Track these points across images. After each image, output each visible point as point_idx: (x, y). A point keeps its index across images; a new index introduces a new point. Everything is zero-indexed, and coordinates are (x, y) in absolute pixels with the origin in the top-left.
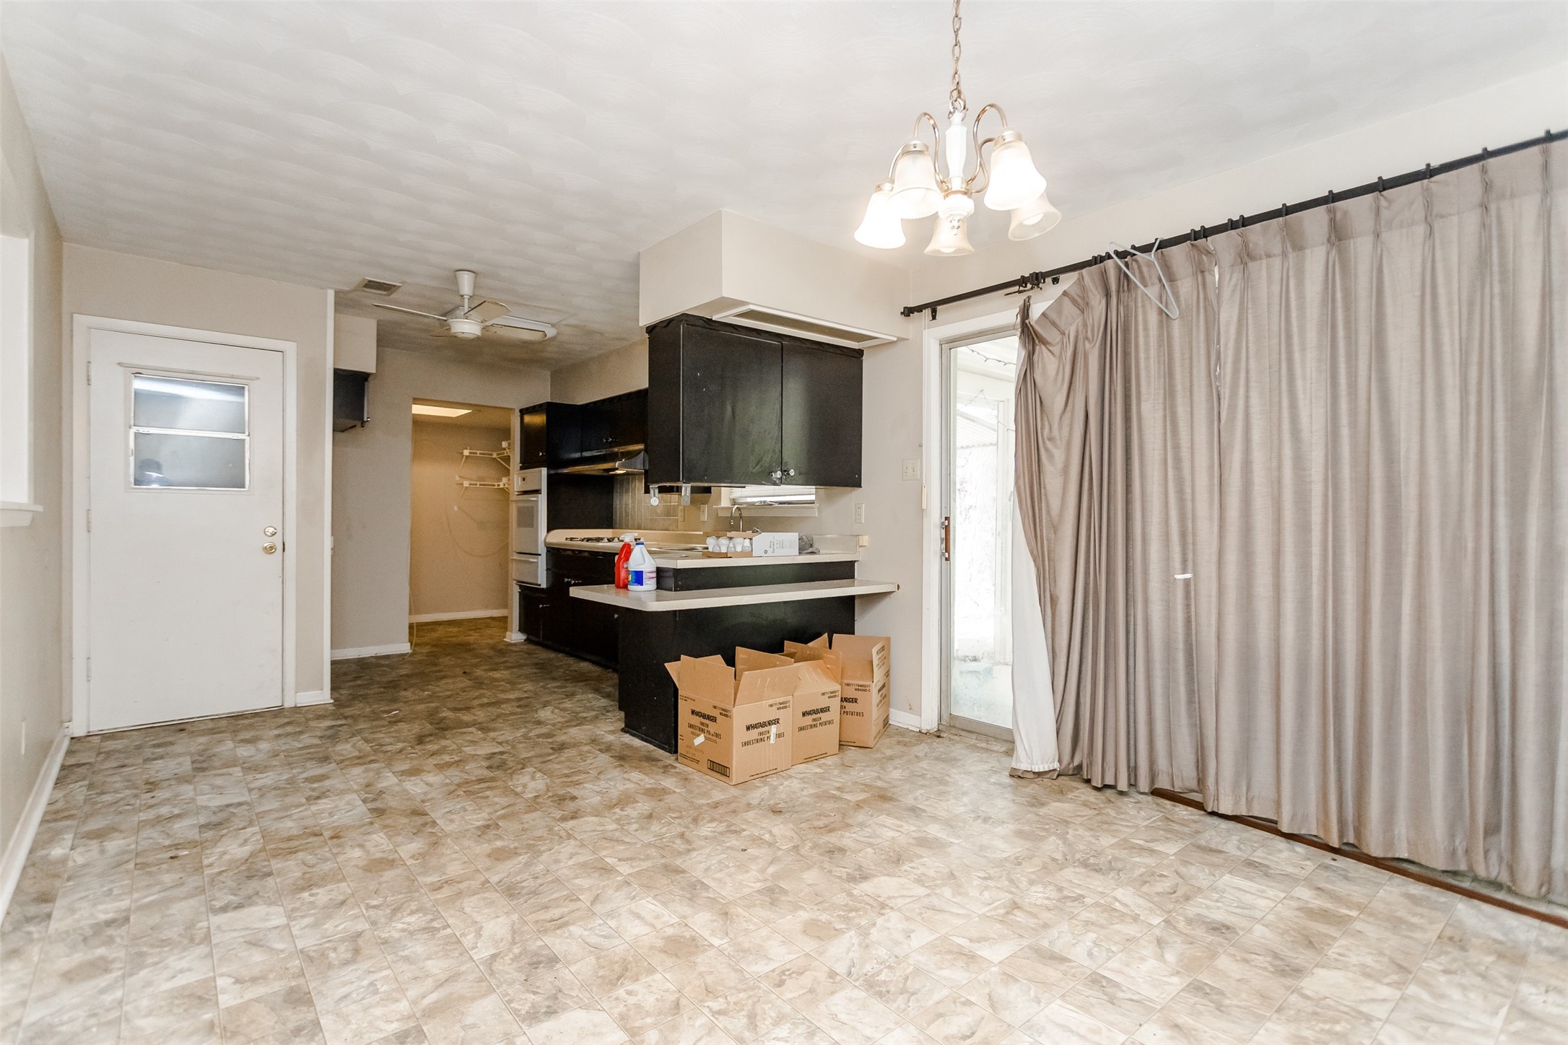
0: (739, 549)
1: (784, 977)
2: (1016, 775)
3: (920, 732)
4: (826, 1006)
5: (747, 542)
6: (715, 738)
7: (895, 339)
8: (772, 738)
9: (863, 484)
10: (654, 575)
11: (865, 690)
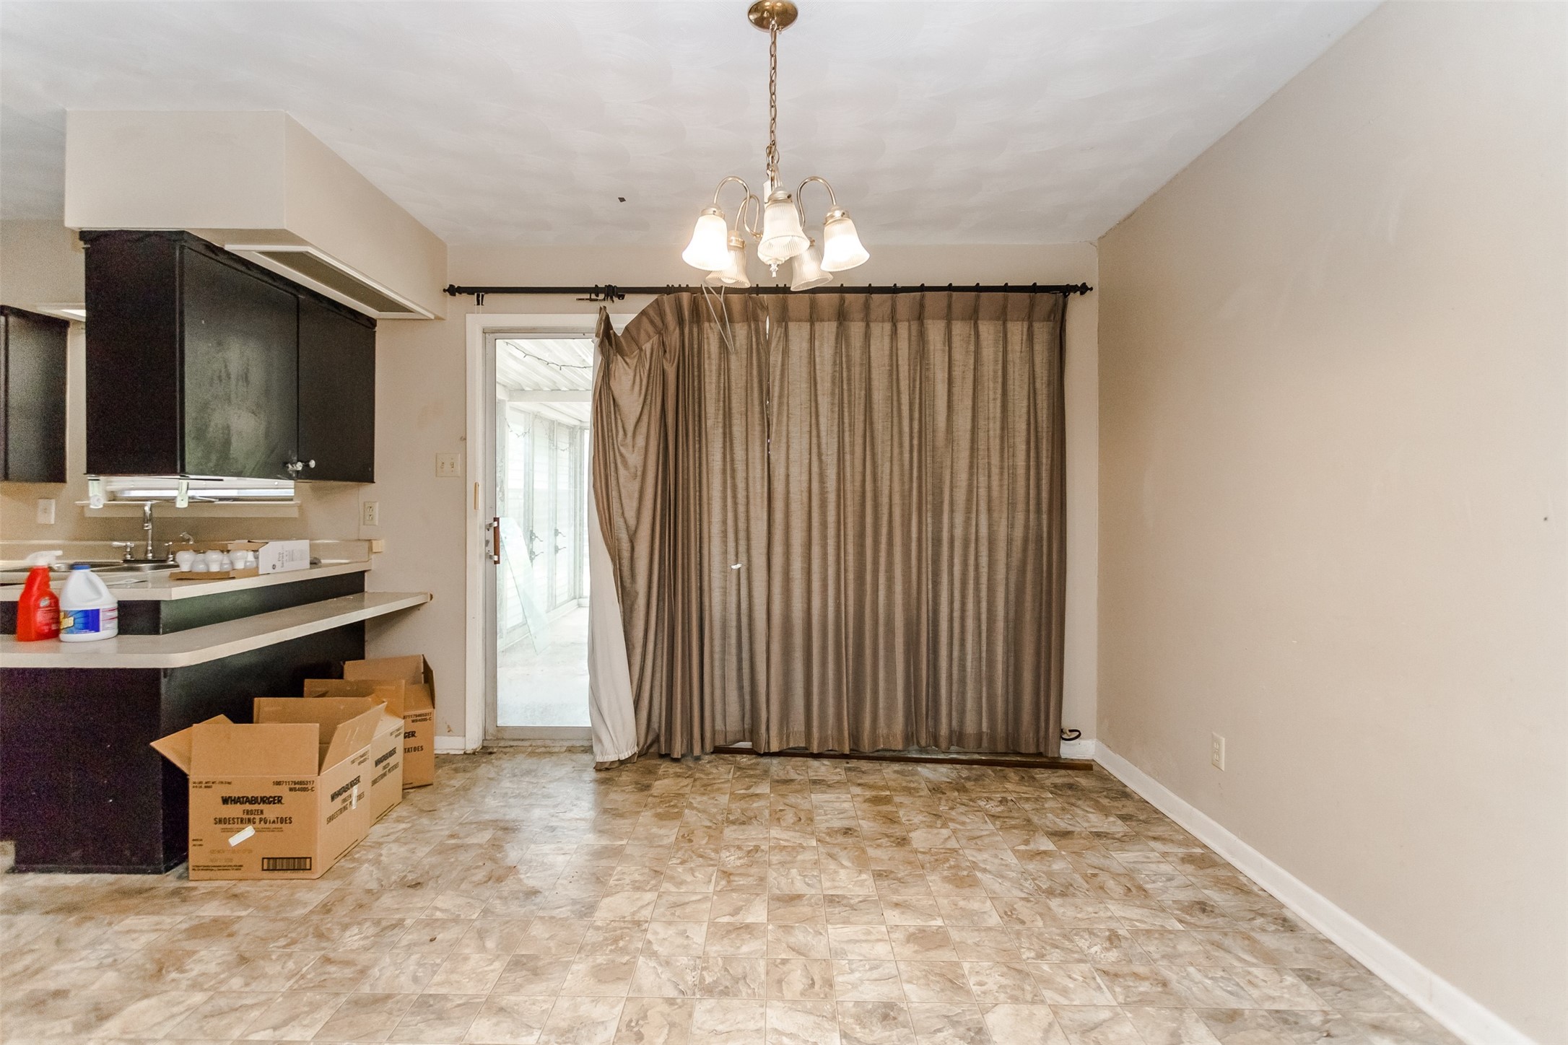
0: (240, 565)
1: (635, 1029)
2: (600, 768)
3: (465, 753)
4: (698, 1028)
5: (250, 556)
6: (279, 825)
7: (432, 317)
8: (354, 802)
9: (376, 479)
10: (115, 614)
11: (425, 720)
